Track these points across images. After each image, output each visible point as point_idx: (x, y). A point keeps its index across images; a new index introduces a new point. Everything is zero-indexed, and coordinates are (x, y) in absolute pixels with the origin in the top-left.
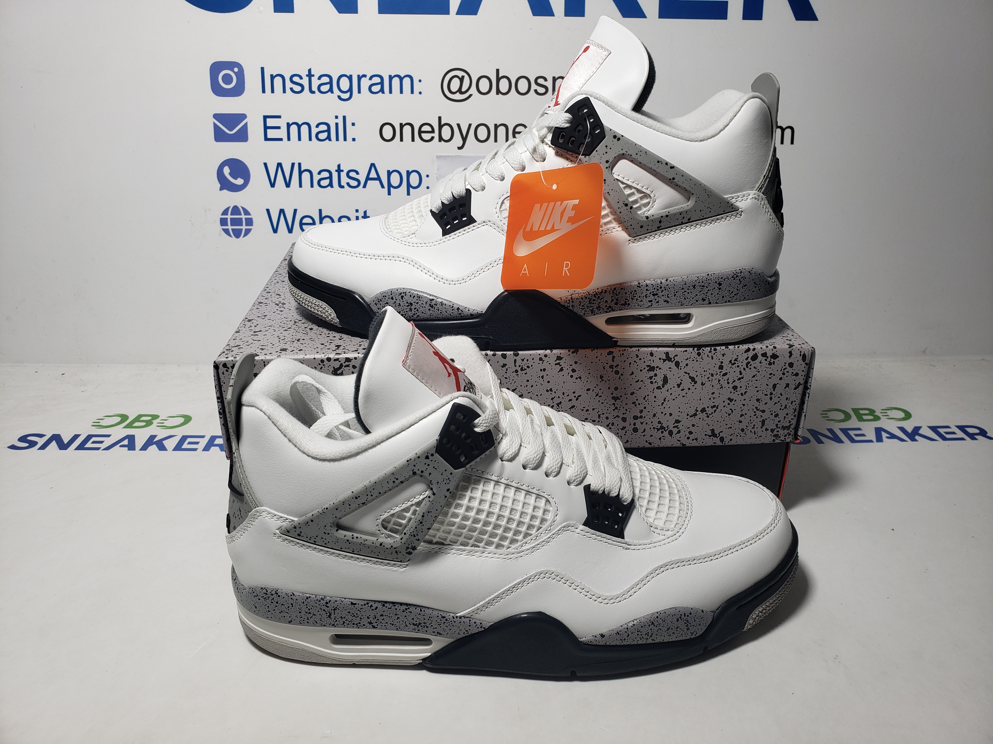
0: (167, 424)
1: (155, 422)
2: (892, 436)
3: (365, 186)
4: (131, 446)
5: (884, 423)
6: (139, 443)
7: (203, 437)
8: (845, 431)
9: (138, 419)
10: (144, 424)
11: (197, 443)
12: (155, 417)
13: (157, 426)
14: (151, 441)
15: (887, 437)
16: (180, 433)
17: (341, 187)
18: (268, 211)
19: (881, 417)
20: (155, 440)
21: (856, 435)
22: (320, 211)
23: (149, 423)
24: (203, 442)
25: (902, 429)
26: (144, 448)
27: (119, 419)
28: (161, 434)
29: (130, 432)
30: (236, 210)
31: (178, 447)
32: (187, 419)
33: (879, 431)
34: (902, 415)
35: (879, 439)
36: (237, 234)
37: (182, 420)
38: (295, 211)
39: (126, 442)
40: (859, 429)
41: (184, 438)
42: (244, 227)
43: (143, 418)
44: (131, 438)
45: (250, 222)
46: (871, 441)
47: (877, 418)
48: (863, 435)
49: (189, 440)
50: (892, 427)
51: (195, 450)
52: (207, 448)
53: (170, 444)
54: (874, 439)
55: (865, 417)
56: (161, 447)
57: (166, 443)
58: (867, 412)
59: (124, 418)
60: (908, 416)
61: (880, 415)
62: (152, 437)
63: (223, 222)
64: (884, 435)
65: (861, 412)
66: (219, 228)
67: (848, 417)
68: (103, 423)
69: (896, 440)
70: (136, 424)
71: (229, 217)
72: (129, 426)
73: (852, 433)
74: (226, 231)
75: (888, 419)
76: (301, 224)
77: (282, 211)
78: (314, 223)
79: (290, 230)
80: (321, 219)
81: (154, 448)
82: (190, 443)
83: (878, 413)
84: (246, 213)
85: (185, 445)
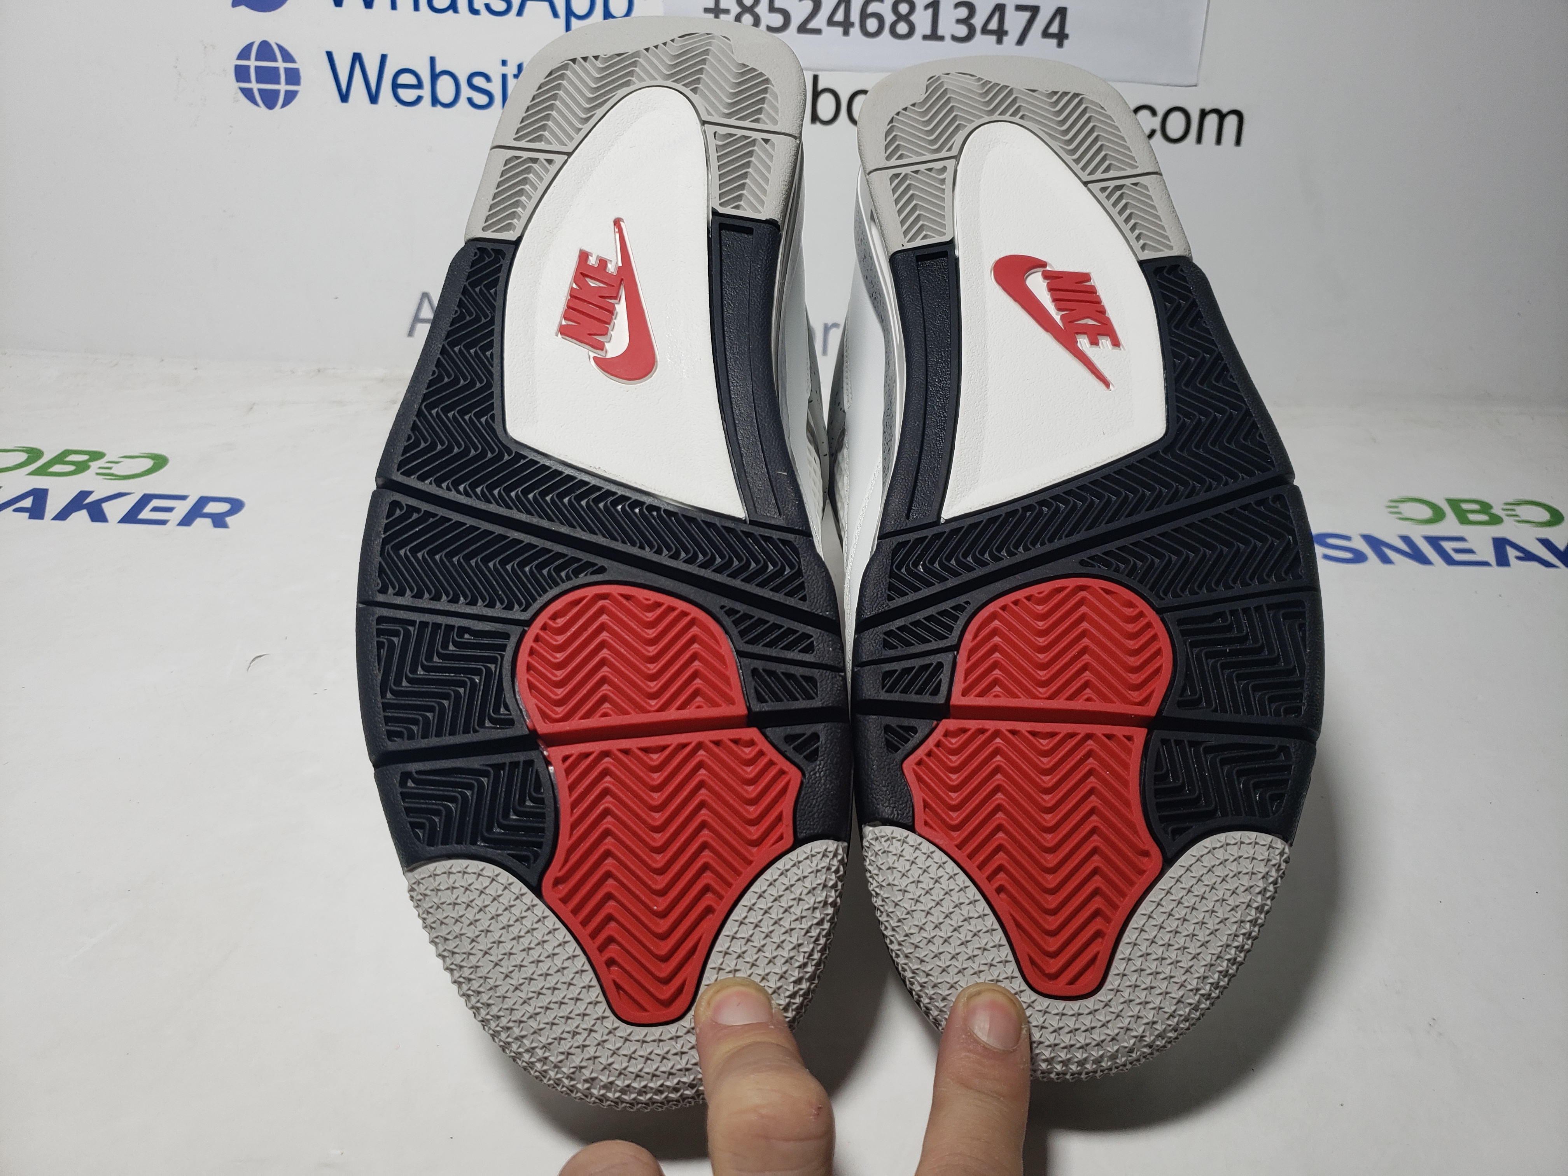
0: (117, 470)
1: (95, 465)
2: (1528, 556)
3: (520, 13)
4: (37, 512)
5: (1508, 530)
6: (54, 505)
7: (183, 498)
8: (1434, 542)
9: (60, 458)
10: (72, 468)
11: (169, 510)
12: (96, 456)
13: (97, 474)
14: (78, 502)
15: (1518, 558)
16: (138, 489)
17: (474, 12)
18: (329, 55)
19: (1505, 518)
20: (90, 500)
21: (1457, 551)
22: (432, 60)
23: (82, 468)
24: (182, 508)
25: (1546, 543)
26: (62, 515)
27: (23, 457)
28: (100, 488)
29: (40, 482)
30: (265, 50)
31: (131, 517)
32: (159, 462)
33: (1500, 545)
34: (1545, 516)
35: (1502, 560)
36: (270, 100)
37: (148, 463)
38: (384, 58)
39: (27, 503)
40: (1461, 539)
41: (146, 499)
42: (283, 87)
43: (72, 458)
44: (40, 496)
45: (294, 77)
46: (1486, 564)
47: (1496, 520)
48: (1470, 551)
49: (155, 503)
50: (1527, 538)
51: (163, 522)
52: (186, 521)
53: (115, 510)
54: (1492, 559)
55: (1472, 517)
56: (97, 514)
57: (108, 508)
58: (1476, 507)
59: (34, 454)
60: (1556, 518)
61: (1502, 514)
62: (84, 494)
63: (241, 74)
64: (1512, 553)
65: (1465, 506)
66: (233, 85)
67: (1438, 515)
69: (1535, 565)
70: (56, 468)
71: (252, 63)
72: (41, 471)
73: (1448, 546)
74: (248, 94)
75: (1519, 522)
76: (395, 86)
77: (357, 58)
78: (419, 85)
79: (374, 99)
80: (434, 77)
81: (82, 516)
82: (155, 509)
83: (1497, 510)
84: (287, 57)
85: (145, 514)
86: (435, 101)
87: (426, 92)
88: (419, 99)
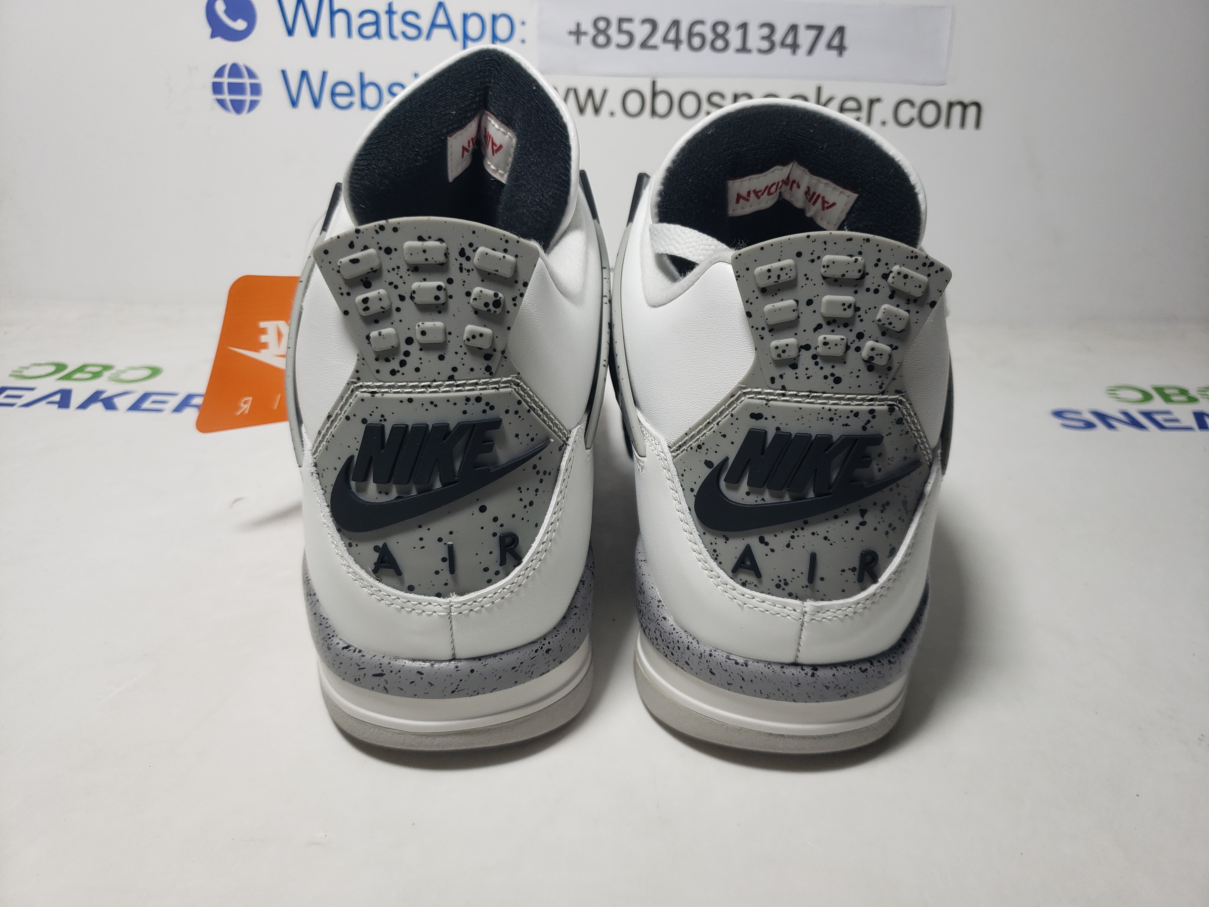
0: (124, 376)
1: (107, 374)
3: (428, 37)
4: (64, 404)
5: (1203, 406)
6: (76, 399)
7: (175, 394)
8: (1148, 415)
9: (81, 369)
10: (89, 376)
11: (165, 402)
12: (107, 367)
13: (109, 379)
14: (95, 398)
17: (394, 38)
18: (284, 73)
19: (1200, 398)
20: (104, 396)
21: (1167, 420)
22: (362, 75)
23: (96, 375)
24: (174, 401)
26: (84, 406)
27: (52, 368)
28: (112, 389)
29: (66, 385)
30: (235, 71)
31: (136, 407)
32: (156, 371)
33: (1200, 416)
35: (1202, 426)
36: (238, 107)
37: (147, 373)
38: (324, 74)
39: (56, 398)
41: (146, 395)
43: (90, 369)
44: (66, 393)
45: (256, 89)
46: (1190, 429)
48: (1177, 420)
49: (154, 398)
51: (161, 411)
52: (179, 409)
53: (124, 402)
54: (1194, 425)
55: (1174, 398)
56: (109, 404)
57: (117, 401)
58: (1177, 391)
59: (60, 366)
61: (1197, 396)
62: (98, 393)
63: (217, 88)
65: (1168, 391)
66: (210, 97)
68: (26, 373)
70: (78, 376)
71: (225, 80)
72: (67, 378)
73: (1158, 417)
74: (221, 103)
76: (333, 94)
77: (304, 74)
78: (351, 94)
79: (316, 103)
80: (363, 86)
81: (98, 407)
82: (154, 402)
83: (1193, 393)
84: (251, 75)
85: (146, 405)
86: (363, 105)
87: (356, 99)
88: (351, 105)
